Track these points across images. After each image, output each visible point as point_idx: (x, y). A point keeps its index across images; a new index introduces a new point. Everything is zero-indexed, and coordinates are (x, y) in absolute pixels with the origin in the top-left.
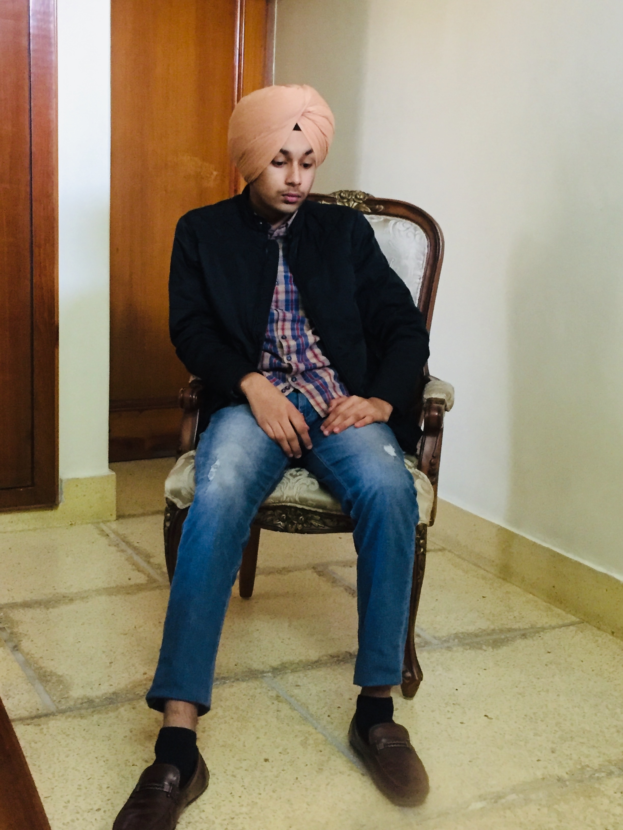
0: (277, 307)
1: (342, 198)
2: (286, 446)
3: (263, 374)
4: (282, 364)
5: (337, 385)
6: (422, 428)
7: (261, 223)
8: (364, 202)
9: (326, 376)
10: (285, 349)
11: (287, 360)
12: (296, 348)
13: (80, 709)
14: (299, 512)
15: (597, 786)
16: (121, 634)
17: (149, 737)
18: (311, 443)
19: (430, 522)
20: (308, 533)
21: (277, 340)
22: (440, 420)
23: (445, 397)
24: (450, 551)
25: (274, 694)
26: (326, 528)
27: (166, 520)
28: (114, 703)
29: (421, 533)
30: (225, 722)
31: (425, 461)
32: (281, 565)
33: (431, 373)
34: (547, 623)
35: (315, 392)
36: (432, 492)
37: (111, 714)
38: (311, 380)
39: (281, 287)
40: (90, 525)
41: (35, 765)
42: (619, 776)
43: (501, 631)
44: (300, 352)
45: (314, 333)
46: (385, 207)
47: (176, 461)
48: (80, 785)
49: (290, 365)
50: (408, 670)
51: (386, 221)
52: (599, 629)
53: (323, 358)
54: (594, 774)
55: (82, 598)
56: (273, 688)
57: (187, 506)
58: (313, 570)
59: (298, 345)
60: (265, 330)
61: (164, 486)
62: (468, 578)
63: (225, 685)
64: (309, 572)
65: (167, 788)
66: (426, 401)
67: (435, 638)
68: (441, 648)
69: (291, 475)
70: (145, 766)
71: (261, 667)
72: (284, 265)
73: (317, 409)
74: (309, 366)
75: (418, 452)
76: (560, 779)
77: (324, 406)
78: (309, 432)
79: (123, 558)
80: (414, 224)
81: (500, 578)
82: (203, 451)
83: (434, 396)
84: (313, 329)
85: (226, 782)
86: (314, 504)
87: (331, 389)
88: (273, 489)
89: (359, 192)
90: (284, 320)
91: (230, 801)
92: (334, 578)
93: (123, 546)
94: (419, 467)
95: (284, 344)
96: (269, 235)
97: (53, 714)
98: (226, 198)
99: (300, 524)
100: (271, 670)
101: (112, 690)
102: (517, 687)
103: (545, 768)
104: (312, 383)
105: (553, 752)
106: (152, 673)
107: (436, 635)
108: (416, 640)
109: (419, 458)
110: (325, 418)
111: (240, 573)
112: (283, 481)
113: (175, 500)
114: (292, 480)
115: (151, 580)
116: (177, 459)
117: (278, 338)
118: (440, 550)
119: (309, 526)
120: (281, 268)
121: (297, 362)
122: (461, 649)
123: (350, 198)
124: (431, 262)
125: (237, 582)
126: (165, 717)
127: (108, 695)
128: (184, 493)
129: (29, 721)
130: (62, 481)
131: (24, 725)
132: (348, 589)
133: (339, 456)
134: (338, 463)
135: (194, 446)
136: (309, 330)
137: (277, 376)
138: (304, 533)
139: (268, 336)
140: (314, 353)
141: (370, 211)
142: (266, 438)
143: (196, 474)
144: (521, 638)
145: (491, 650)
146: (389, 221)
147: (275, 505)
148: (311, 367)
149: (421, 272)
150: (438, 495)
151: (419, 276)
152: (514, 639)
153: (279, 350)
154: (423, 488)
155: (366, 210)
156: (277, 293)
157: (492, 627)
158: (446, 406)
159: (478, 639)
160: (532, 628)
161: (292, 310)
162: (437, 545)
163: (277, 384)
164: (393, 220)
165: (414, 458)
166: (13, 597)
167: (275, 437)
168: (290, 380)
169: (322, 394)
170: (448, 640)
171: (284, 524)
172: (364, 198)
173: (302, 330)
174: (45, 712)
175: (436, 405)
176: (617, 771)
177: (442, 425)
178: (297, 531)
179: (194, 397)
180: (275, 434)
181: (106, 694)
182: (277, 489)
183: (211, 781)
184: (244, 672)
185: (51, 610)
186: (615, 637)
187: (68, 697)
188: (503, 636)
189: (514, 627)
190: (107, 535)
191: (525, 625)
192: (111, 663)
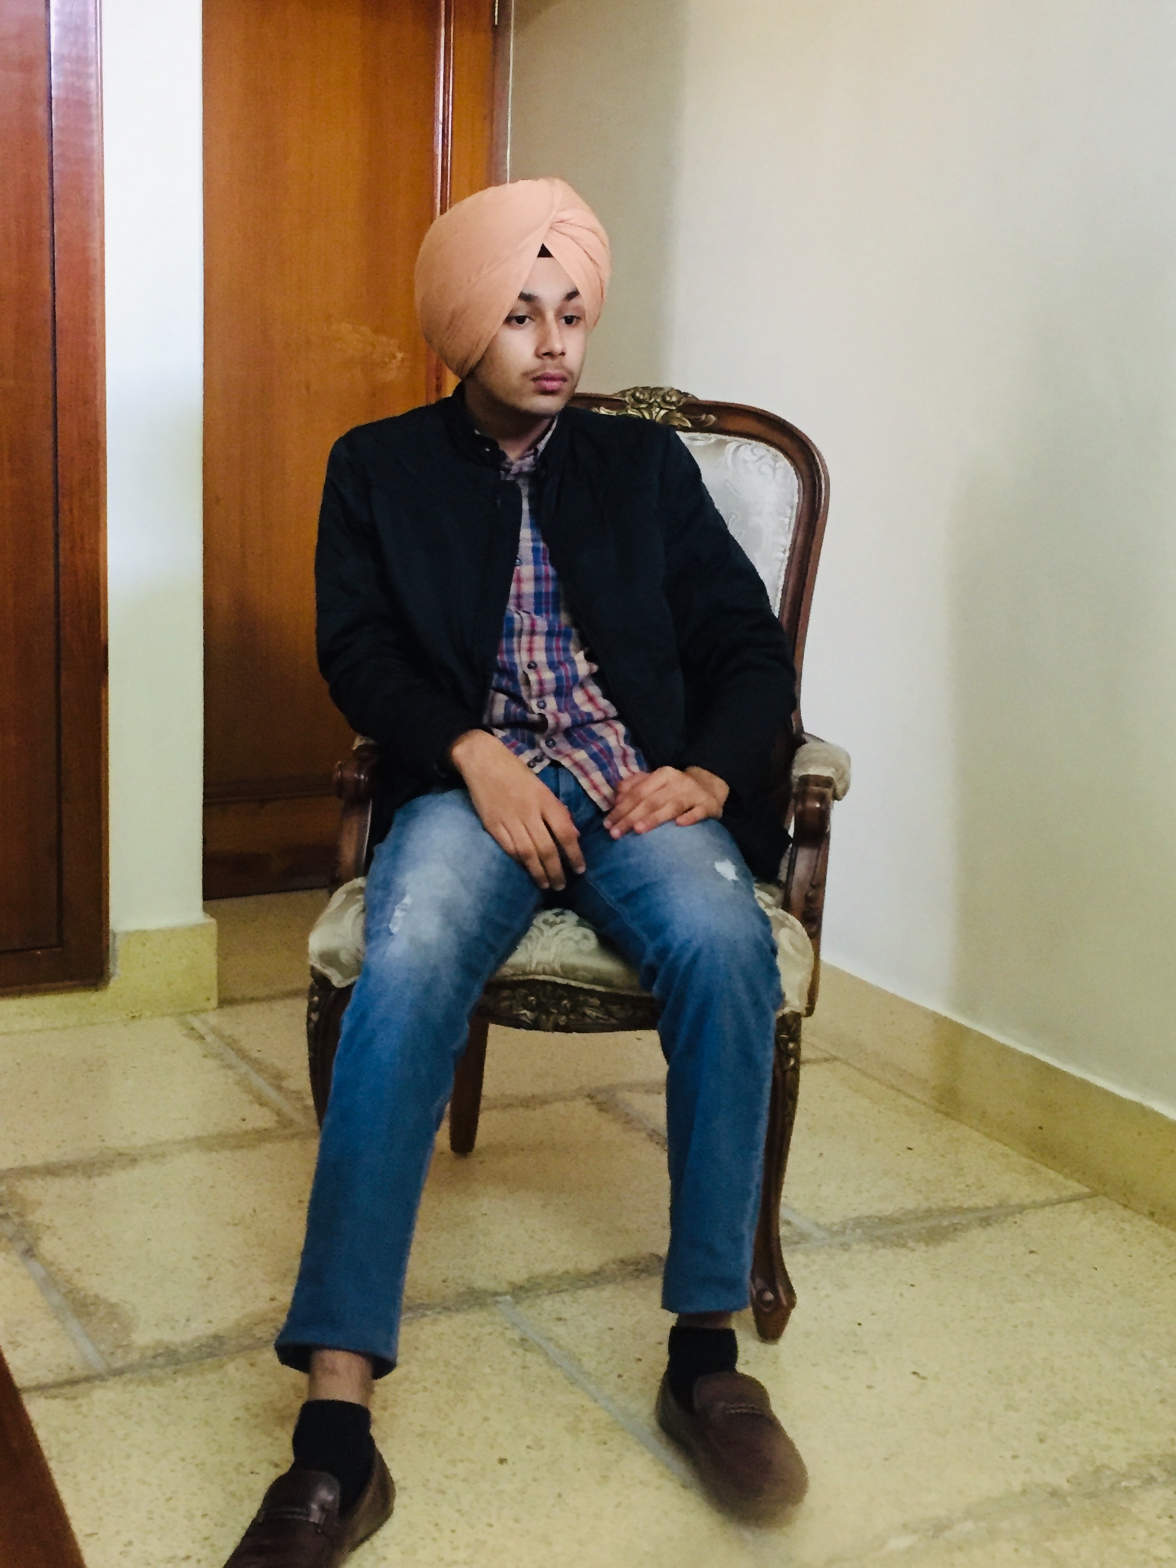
0: (519, 606)
1: (639, 401)
2: (536, 867)
3: (492, 734)
4: (529, 716)
5: (631, 751)
6: (791, 832)
7: (488, 450)
8: (679, 410)
9: (610, 735)
10: (535, 687)
11: (539, 707)
12: (555, 686)
13: (151, 1366)
14: (560, 992)
15: (1124, 1504)
16: (229, 1224)
17: (281, 1420)
18: (584, 864)
19: (807, 1009)
20: (578, 1031)
21: (520, 671)
22: (823, 817)
23: (833, 773)
24: (846, 1062)
25: (516, 1335)
26: (613, 1021)
27: (312, 1008)
28: (216, 1355)
29: (790, 1029)
30: (425, 1389)
31: (796, 894)
32: (529, 1089)
33: (807, 728)
34: (1027, 1196)
35: (591, 765)
36: (811, 952)
37: (210, 1377)
38: (582, 743)
39: (526, 570)
40: (167, 1019)
41: (65, 1474)
42: (1165, 1484)
43: (943, 1212)
44: (562, 692)
45: (588, 658)
46: (718, 418)
47: (331, 896)
48: (150, 1512)
49: (542, 716)
50: (767, 1287)
51: (721, 444)
52: (1126, 1207)
53: (604, 703)
54: (1119, 1483)
55: (154, 1157)
56: (515, 1325)
57: (349, 982)
58: (588, 1100)
59: (558, 679)
60: (496, 650)
61: (306, 944)
62: (880, 1112)
63: (425, 1320)
64: (580, 1104)
65: (316, 1517)
66: (797, 780)
67: (817, 1225)
68: (830, 1246)
69: (545, 922)
70: (273, 1474)
71: (492, 1285)
72: (531, 528)
73: (594, 796)
74: (579, 719)
75: (783, 876)
76: (1054, 1493)
77: (607, 790)
78: (580, 840)
79: (231, 1081)
80: (772, 450)
81: (941, 1112)
82: (381, 878)
83: (812, 771)
84: (587, 649)
85: (427, 1504)
86: (589, 976)
87: (618, 761)
88: (512, 948)
89: (669, 390)
90: (532, 633)
91: (434, 1540)
92: (628, 1114)
93: (232, 1057)
94: (786, 905)
95: (533, 677)
96: (502, 472)
97: (101, 1378)
98: (421, 403)
99: (562, 1014)
100: (511, 1291)
101: (212, 1330)
102: (972, 1318)
103: (1028, 1471)
104: (583, 748)
105: (1041, 1441)
106: (286, 1297)
107: (823, 1221)
108: (783, 1231)
109: (785, 887)
110: (608, 812)
111: (452, 1106)
112: (529, 933)
113: (329, 972)
114: (549, 932)
115: (284, 1121)
116: (331, 893)
117: (522, 667)
118: (826, 1060)
119: (580, 1018)
120: (526, 534)
121: (556, 712)
122: (866, 1247)
123: (653, 400)
124: (805, 519)
125: (445, 1126)
126: (312, 1381)
127: (204, 1341)
128: (344, 957)
129: (53, 1391)
130: (115, 936)
131: (46, 1398)
132: (652, 1134)
133: (632, 885)
134: (631, 897)
135: (363, 868)
136: (578, 652)
137: (520, 738)
138: (570, 1032)
139: (503, 662)
140: (587, 693)
141: (689, 425)
142: (498, 852)
143: (367, 921)
144: (980, 1225)
145: (924, 1248)
146: (726, 443)
147: (515, 978)
148: (583, 720)
149: (787, 539)
150: (824, 956)
151: (783, 546)
152: (967, 1227)
153: (523, 688)
154: (792, 944)
155: (684, 425)
156: (519, 580)
157: (925, 1205)
158: (835, 790)
159: (899, 1229)
160: (1000, 1205)
161: (547, 612)
162: (822, 1051)
163: (519, 752)
164: (733, 442)
165: (775, 889)
166: (23, 1156)
167: (516, 849)
168: (543, 744)
169: (602, 768)
170: (842, 1230)
171: (532, 1013)
172: (679, 401)
173: (566, 650)
174: (85, 1373)
175: (816, 789)
176: (1162, 1477)
177: (829, 827)
178: (557, 1028)
179: (362, 777)
180: (514, 844)
181: (199, 1338)
182: (520, 948)
183: (400, 1502)
184: (460, 1295)
185: (96, 1180)
186: (1157, 1222)
187: (128, 1345)
188: (946, 1223)
189: (965, 1206)
190: (202, 1038)
191: (987, 1200)
192: (210, 1279)
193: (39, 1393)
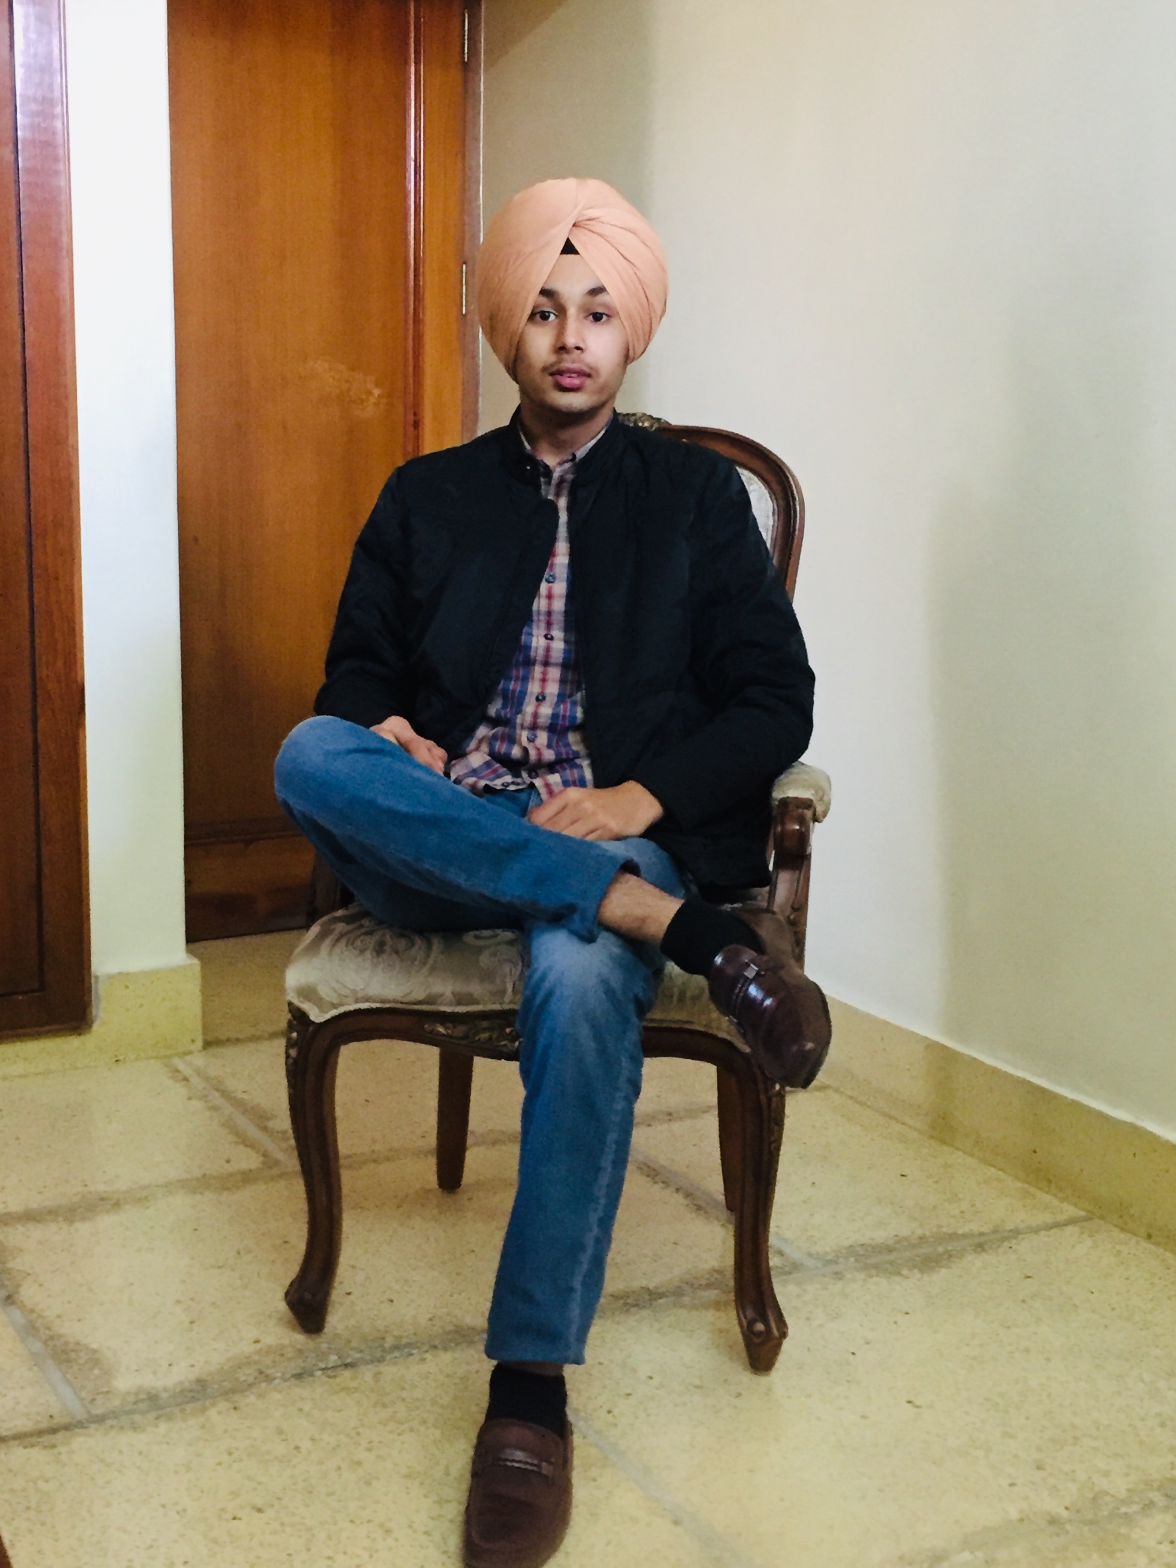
7: (528, 467)
11: (528, 739)
13: (132, 1412)
15: (1123, 1531)
16: (212, 1266)
22: (803, 839)
23: (815, 795)
24: (837, 1091)
27: (290, 1045)
28: (198, 1400)
30: (411, 1430)
34: (1022, 1221)
37: (192, 1422)
40: (152, 1061)
42: (1166, 1509)
43: (937, 1239)
44: (556, 729)
50: (757, 1317)
52: (1122, 1230)
54: (1118, 1509)
55: (137, 1200)
57: (327, 1017)
61: (283, 981)
62: (873, 1140)
67: (810, 1255)
68: (823, 1275)
76: (1053, 1521)
79: (216, 1122)
81: (933, 1137)
83: (792, 793)
89: (641, 415)
93: (216, 1098)
97: (81, 1425)
101: (195, 1374)
102: (968, 1345)
103: (1027, 1498)
105: (1039, 1468)
107: (815, 1249)
108: (774, 1261)
111: (438, 1142)
113: (306, 1007)
115: (269, 1162)
121: (543, 746)
122: (860, 1276)
124: (780, 542)
127: (187, 1385)
128: (323, 991)
129: (33, 1440)
130: (96, 979)
131: (25, 1447)
144: (975, 1251)
145: (918, 1276)
148: (568, 757)
152: (961, 1254)
157: (919, 1232)
158: (815, 812)
159: (892, 1257)
160: (995, 1231)
170: (835, 1259)
171: (511, 1044)
174: (66, 1420)
175: (795, 811)
176: (1162, 1502)
177: (809, 849)
181: (181, 1383)
184: (447, 1333)
185: (78, 1225)
186: (1154, 1244)
187: (108, 1392)
188: (940, 1249)
189: (960, 1232)
190: (186, 1079)
191: (982, 1226)
192: (192, 1322)
193: (17, 1442)
